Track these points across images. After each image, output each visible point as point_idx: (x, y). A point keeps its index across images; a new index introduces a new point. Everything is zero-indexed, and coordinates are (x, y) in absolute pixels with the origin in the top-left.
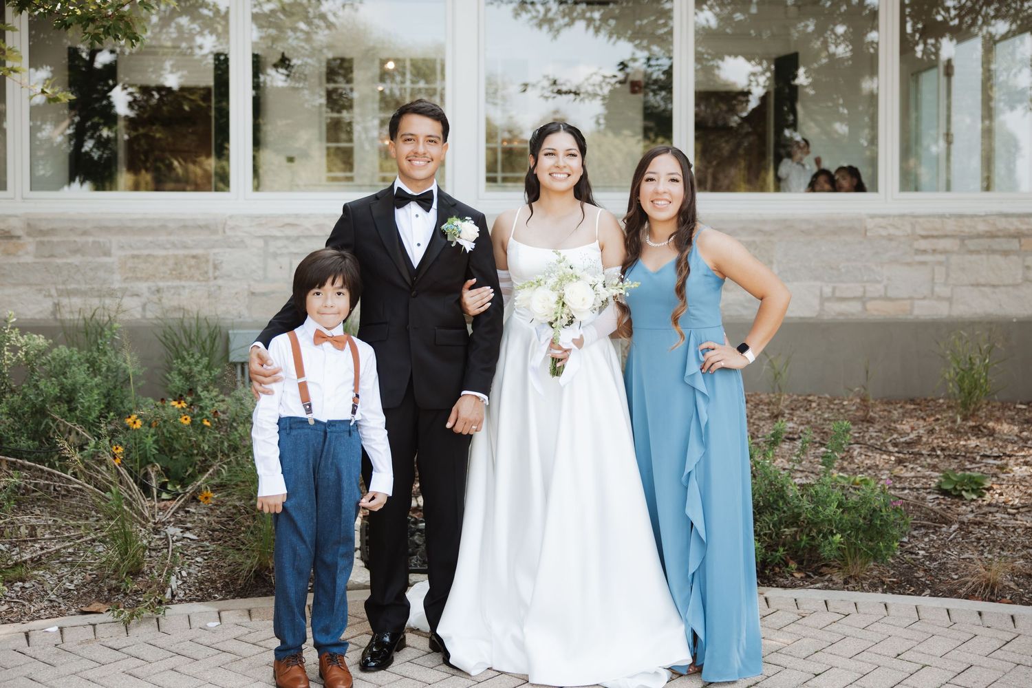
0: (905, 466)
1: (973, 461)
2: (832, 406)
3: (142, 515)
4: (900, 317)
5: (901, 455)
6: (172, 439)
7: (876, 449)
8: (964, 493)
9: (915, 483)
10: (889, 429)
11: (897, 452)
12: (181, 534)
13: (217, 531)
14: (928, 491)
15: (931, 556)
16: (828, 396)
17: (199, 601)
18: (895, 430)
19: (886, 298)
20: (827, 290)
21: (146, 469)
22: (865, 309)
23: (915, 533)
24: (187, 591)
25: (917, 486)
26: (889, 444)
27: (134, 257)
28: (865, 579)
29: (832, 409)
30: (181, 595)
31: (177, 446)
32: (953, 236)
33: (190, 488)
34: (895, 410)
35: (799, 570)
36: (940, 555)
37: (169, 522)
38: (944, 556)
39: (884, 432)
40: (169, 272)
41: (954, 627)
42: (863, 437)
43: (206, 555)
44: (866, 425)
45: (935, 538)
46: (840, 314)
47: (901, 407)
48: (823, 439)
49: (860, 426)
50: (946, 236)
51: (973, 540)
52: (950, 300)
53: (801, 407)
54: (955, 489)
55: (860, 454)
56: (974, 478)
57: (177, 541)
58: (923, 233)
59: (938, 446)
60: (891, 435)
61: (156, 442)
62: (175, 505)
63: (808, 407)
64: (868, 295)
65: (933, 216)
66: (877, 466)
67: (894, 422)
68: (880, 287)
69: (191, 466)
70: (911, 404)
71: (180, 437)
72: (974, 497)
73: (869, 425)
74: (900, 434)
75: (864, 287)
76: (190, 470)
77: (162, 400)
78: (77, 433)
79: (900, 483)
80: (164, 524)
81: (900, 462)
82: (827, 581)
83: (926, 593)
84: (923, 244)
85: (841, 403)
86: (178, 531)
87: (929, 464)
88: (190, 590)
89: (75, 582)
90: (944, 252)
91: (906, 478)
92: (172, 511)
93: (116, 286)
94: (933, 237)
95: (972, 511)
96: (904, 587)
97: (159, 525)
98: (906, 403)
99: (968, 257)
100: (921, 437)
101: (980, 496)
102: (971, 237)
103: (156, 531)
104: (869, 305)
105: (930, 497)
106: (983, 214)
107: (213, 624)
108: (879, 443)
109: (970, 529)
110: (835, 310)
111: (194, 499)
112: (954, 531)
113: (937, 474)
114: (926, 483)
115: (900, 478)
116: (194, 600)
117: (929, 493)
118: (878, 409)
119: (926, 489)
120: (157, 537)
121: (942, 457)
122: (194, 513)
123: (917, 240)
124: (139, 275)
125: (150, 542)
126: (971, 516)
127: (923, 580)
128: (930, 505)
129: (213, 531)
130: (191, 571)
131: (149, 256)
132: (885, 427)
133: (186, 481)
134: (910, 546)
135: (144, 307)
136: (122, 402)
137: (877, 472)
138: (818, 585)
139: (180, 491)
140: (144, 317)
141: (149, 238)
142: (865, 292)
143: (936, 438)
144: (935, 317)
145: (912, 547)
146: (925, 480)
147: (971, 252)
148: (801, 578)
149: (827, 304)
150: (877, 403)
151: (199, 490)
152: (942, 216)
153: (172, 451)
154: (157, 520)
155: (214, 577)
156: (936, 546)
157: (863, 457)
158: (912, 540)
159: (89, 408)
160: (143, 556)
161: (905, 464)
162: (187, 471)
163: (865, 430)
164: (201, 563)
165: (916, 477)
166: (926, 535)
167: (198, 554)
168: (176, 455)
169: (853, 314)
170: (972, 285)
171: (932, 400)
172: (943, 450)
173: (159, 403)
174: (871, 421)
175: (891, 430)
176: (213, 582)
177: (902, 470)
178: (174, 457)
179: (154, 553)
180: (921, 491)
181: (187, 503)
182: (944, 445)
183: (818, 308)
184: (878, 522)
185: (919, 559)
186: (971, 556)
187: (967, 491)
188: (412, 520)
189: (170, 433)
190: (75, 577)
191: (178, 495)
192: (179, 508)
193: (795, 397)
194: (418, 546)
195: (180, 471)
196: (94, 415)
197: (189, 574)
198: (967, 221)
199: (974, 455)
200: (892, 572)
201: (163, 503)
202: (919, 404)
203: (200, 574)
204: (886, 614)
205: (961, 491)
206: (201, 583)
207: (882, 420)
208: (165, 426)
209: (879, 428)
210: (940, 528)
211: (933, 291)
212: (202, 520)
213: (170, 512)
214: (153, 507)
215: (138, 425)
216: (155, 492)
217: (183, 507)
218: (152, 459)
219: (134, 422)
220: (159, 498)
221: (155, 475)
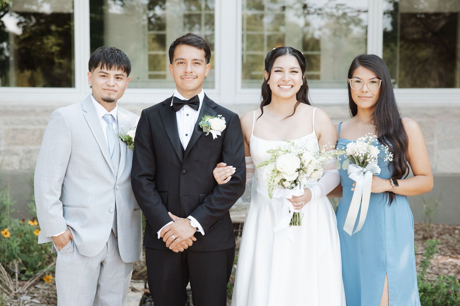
3: (7, 288)
6: (30, 244)
12: (30, 300)
21: (12, 262)
27: (14, 130)
31: (32, 249)
33: (39, 273)
57: (27, 303)
61: (19, 246)
62: (28, 283)
69: (41, 261)
71: (34, 243)
76: (40, 263)
77: (23, 220)
80: (21, 294)
86: (28, 298)
92: (26, 287)
93: (2, 148)
97: (18, 295)
103: (16, 298)
111: (41, 280)
120: (15, 301)
122: (40, 288)
124: (17, 142)
129: (50, 298)
131: (23, 129)
133: (37, 269)
135: (21, 162)
139: (33, 275)
140: (21, 168)
141: (24, 118)
151: (44, 275)
153: (30, 251)
154: (17, 291)
162: (38, 264)
168: (32, 254)
173: (21, 222)
181: (37, 282)
189: (28, 240)
191: (31, 278)
192: (31, 285)
195: (34, 264)
201: (21, 283)
208: (25, 237)
212: (44, 293)
213: (25, 288)
214: (15, 285)
215: (8, 235)
216: (17, 275)
217: (33, 285)
218: (16, 256)
219: (6, 234)
220: (19, 279)
221: (18, 266)
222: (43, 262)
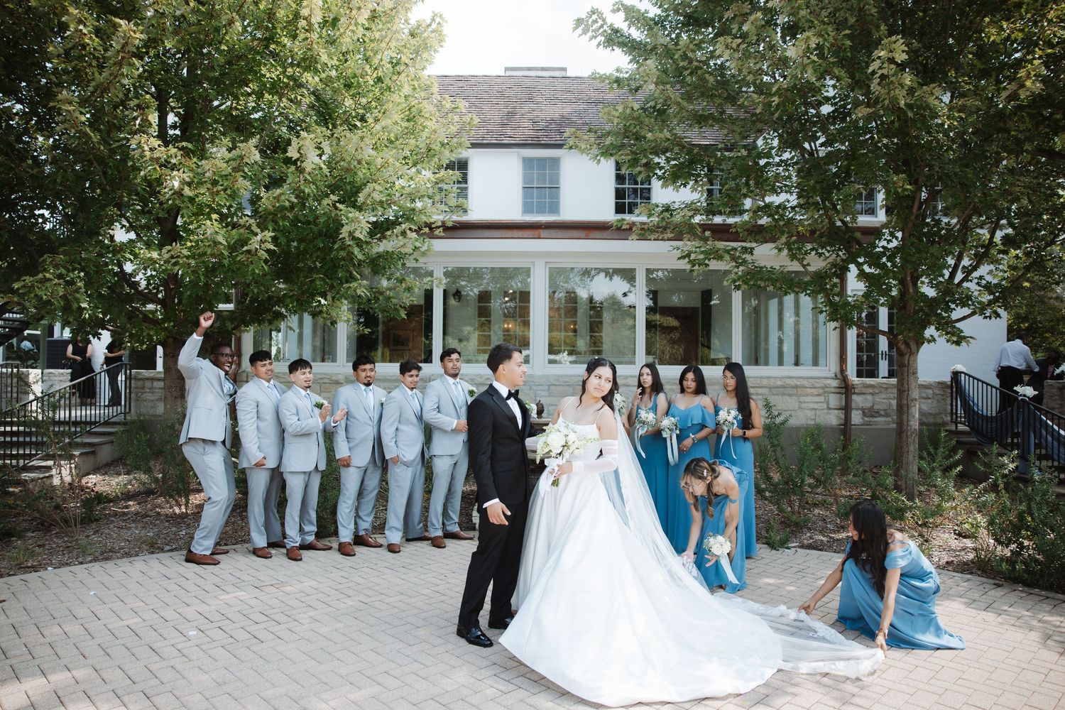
65: (757, 377)
102: (774, 388)
106: (780, 377)
152: (761, 377)
198: (772, 380)
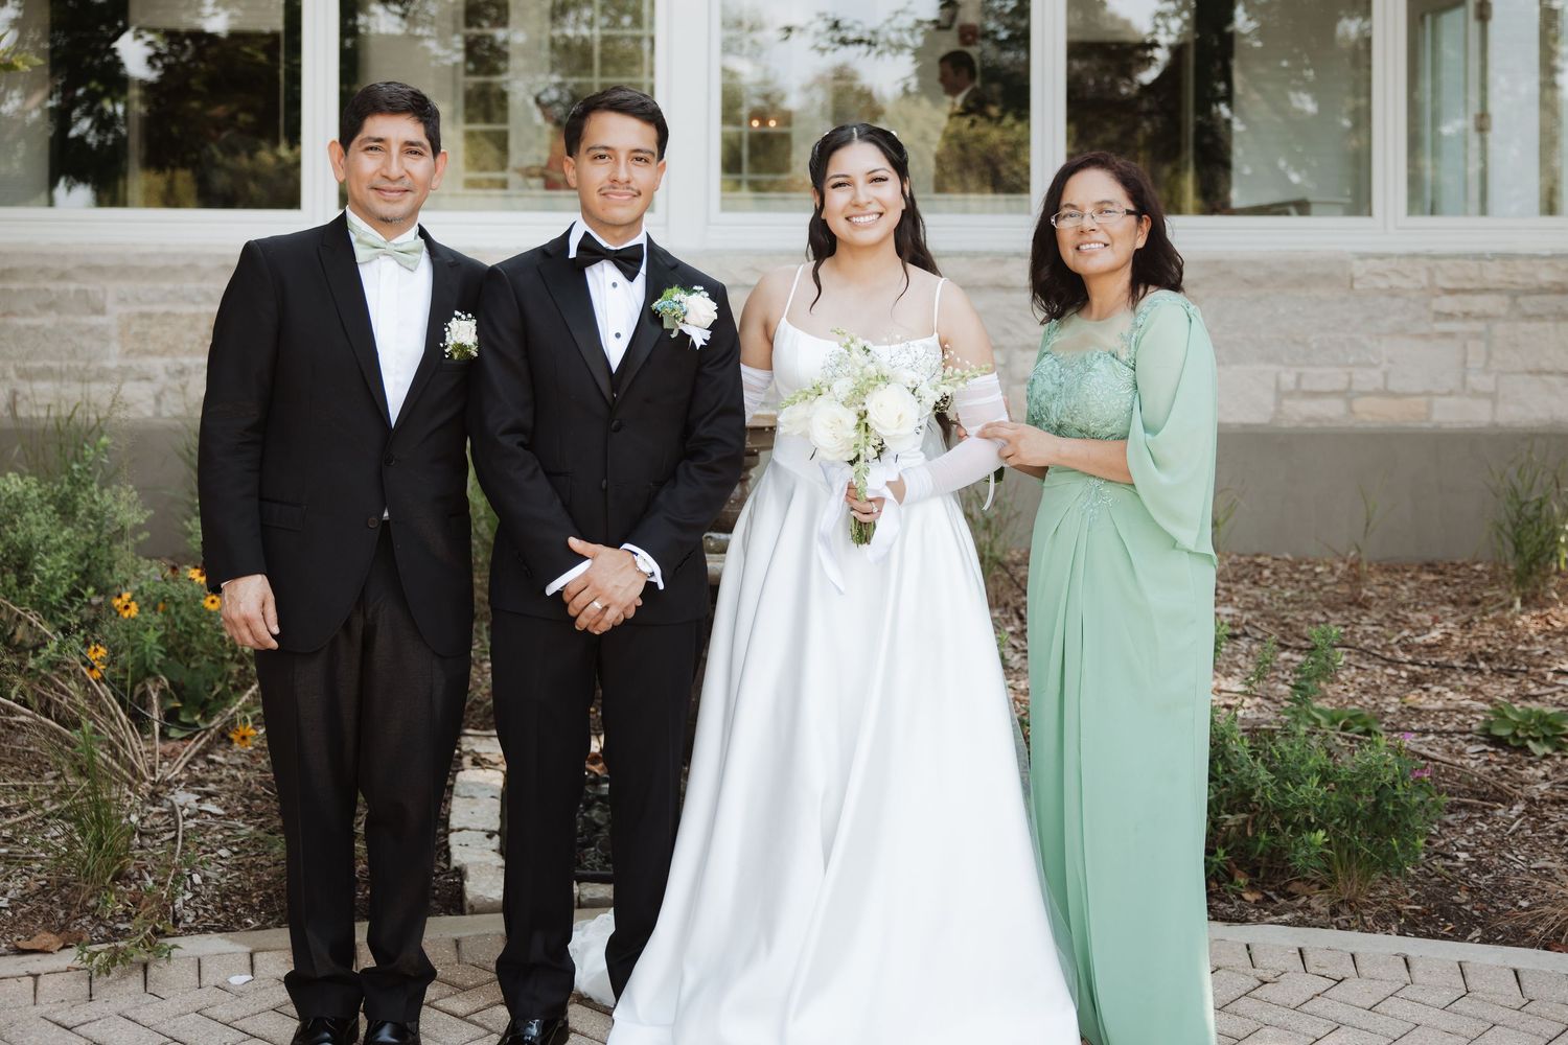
0: (1426, 690)
1: (1541, 681)
2: (1297, 576)
3: (133, 768)
4: (1410, 425)
5: (1417, 668)
6: (190, 634)
7: (1375, 655)
8: (1530, 743)
9: (1445, 722)
10: (1396, 620)
11: (1410, 663)
12: (195, 805)
13: (258, 797)
14: (1468, 736)
15: (1480, 863)
16: (1288, 556)
17: (220, 930)
18: (1406, 621)
19: (1386, 393)
20: (1288, 380)
21: (144, 686)
22: (1351, 411)
23: (1450, 818)
24: (201, 912)
25: (1449, 727)
26: (1396, 647)
28: (1367, 906)
29: (1298, 581)
30: (189, 920)
31: (199, 648)
32: (1498, 291)
33: (217, 720)
34: (1404, 583)
35: (1252, 887)
36: (1495, 860)
37: (179, 781)
38: (1502, 862)
39: (1387, 624)
40: (199, 341)
41: (1531, 1007)
42: (1353, 633)
43: (237, 844)
44: (1356, 611)
45: (1486, 828)
46: (1310, 419)
47: (1412, 578)
48: (1284, 637)
49: (1346, 613)
50: (1486, 290)
51: (1552, 833)
52: (1492, 397)
53: (1245, 576)
54: (1515, 736)
55: (1349, 666)
56: (1547, 716)
57: (189, 817)
58: (1449, 285)
59: (1480, 653)
60: (1399, 632)
61: (162, 640)
62: (194, 747)
63: (1257, 577)
64: (1355, 387)
66: (1378, 687)
67: (1403, 606)
68: (1376, 374)
69: (220, 680)
70: (1429, 572)
71: (204, 630)
72: (1548, 750)
73: (1360, 611)
74: (1414, 629)
75: (1350, 374)
76: (219, 688)
77: (175, 568)
78: (30, 624)
79: (1419, 721)
80: (169, 784)
81: (1416, 681)
82: (1301, 908)
83: (1474, 934)
84: (1448, 304)
85: (1312, 570)
86: (192, 798)
87: (1466, 686)
88: (206, 910)
89: (10, 894)
90: (1484, 317)
91: (1429, 711)
92: (185, 760)
93: (112, 364)
94: (1464, 291)
95: (1546, 778)
96: (1434, 922)
97: (161, 788)
98: (1420, 569)
99: (1524, 326)
100: (1450, 635)
101: (1558, 749)
102: (1528, 293)
103: (155, 798)
104: (1360, 405)
105: (1471, 749)
106: (1548, 253)
107: (239, 980)
108: (1379, 646)
109: (1546, 813)
110: (1300, 412)
111: (224, 739)
112: (1518, 817)
113: (1481, 705)
114: (1463, 722)
115: (1418, 711)
116: (211, 928)
117: (1467, 741)
118: (1374, 581)
119: (1464, 733)
120: (156, 810)
121: (1488, 672)
122: (220, 764)
123: (1437, 296)
124: (151, 347)
125: (142, 819)
126: (1544, 787)
127: (1468, 908)
128: (1473, 764)
129: (252, 797)
130: (208, 873)
131: (167, 315)
132: (1388, 616)
133: (211, 706)
134: (1442, 842)
135: (158, 398)
136: (110, 568)
137: (1379, 700)
138: (1285, 917)
139: (203, 726)
140: (158, 414)
141: (168, 286)
142: (1350, 383)
143: (1476, 638)
144: (1468, 426)
145: (1446, 845)
146: (1461, 717)
147: (1529, 317)
148: (1257, 901)
149: (1287, 403)
150: (1371, 569)
151: (231, 724)
152: (1479, 257)
153: (189, 653)
154: (158, 776)
155: (248, 885)
156: (1488, 843)
157: (1354, 670)
158: (1444, 831)
159: (52, 580)
160: (129, 846)
161: (1425, 686)
162: (213, 689)
163: (1355, 620)
164: (226, 858)
165: (1446, 710)
166: (1469, 822)
167: (224, 844)
168: (197, 660)
169: (1330, 420)
170: (1530, 372)
171: (1464, 565)
172: (1488, 659)
173: (168, 573)
174: (1364, 605)
175: (1398, 622)
176: (245, 894)
177: (1420, 695)
178: (193, 665)
179: (148, 841)
180: (1456, 737)
181: (212, 746)
182: (1490, 650)
183: (1272, 409)
184: (1391, 808)
185: (1459, 868)
186: (1551, 865)
187: (1536, 740)
188: (591, 777)
189: (187, 624)
190: (11, 885)
191: (197, 733)
192: (197, 755)
193: (1234, 557)
194: (598, 828)
195: (201, 687)
196: (60, 592)
197: (205, 879)
198: (1521, 266)
199: (1543, 670)
200: (1413, 893)
201: (168, 747)
202: (1441, 573)
203: (223, 880)
204: (1408, 980)
205: (1524, 739)
206: (225, 896)
207: (1382, 603)
208: (177, 613)
209: (1378, 617)
210: (1492, 809)
211: (1464, 382)
212: (234, 778)
213: (181, 761)
214: (153, 752)
215: (134, 610)
216: (157, 726)
217: (202, 754)
218: (155, 669)
219: (127, 607)
220: (164, 736)
221: (159, 697)
222: (226, 684)
